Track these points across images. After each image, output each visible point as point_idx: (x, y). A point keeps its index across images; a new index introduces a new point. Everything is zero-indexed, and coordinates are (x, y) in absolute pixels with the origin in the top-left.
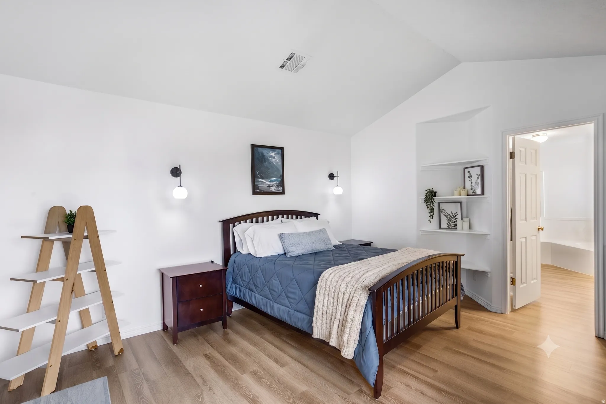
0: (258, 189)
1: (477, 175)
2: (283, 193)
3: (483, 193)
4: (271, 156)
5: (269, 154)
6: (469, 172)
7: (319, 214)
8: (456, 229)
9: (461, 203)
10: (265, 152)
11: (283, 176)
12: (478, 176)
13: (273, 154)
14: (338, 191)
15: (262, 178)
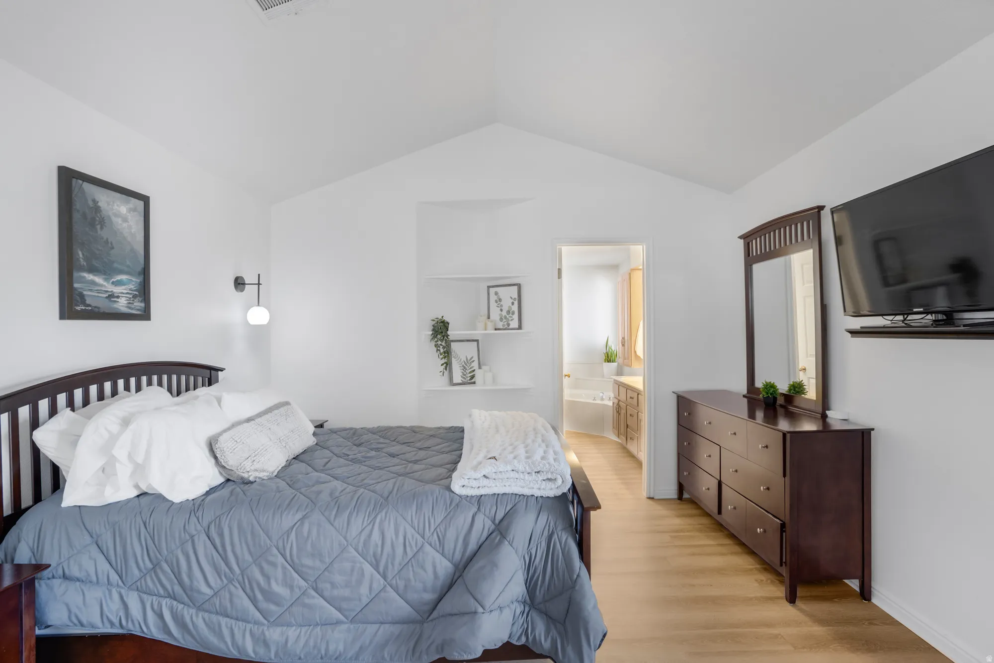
0: (83, 302)
1: (511, 298)
2: (145, 315)
3: (520, 328)
4: (118, 215)
5: (115, 207)
6: (496, 293)
7: (222, 370)
8: (474, 383)
9: (477, 341)
10: (104, 198)
11: (145, 273)
12: (512, 301)
13: (123, 210)
14: (259, 316)
15: (92, 270)
